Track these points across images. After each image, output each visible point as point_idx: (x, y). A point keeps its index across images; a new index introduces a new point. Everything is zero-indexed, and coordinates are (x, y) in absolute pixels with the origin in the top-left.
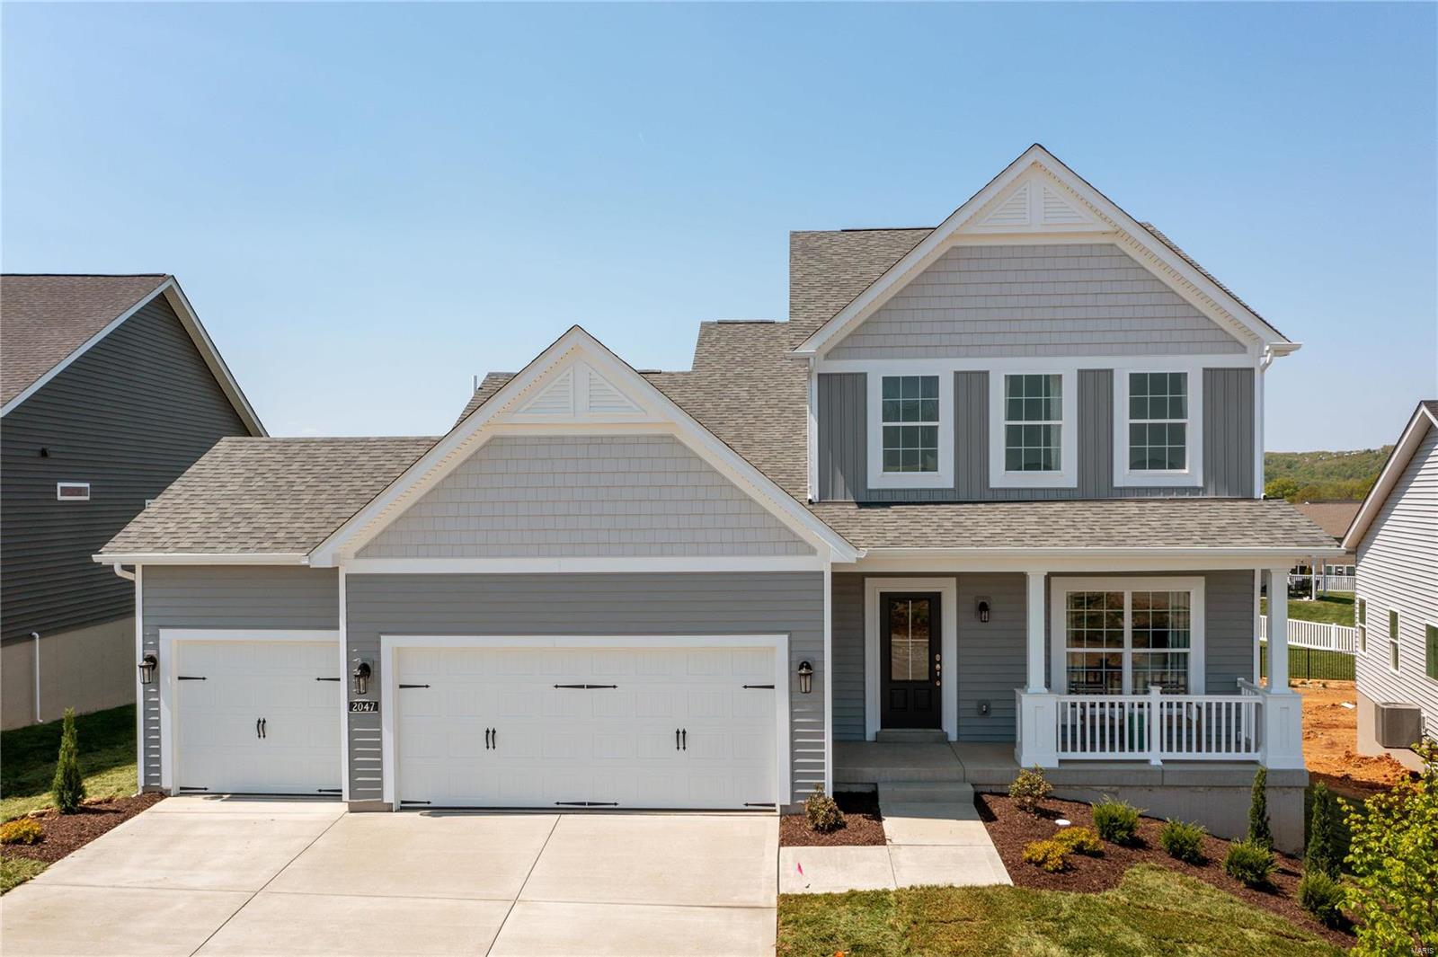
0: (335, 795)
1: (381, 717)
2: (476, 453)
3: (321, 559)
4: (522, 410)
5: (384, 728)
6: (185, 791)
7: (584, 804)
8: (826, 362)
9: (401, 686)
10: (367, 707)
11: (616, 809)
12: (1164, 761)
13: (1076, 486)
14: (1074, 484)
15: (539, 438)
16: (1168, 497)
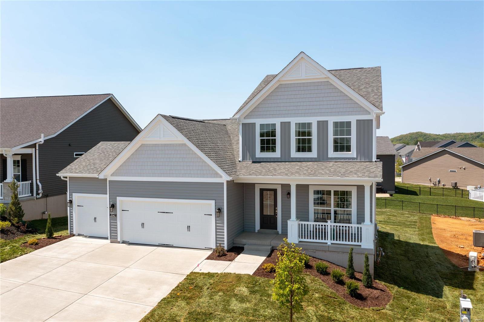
0: (107, 238)
1: (117, 218)
2: (138, 149)
3: (101, 177)
4: (147, 137)
5: (118, 221)
6: (79, 235)
7: (165, 245)
8: (244, 120)
9: (122, 210)
10: (114, 215)
11: (173, 247)
12: (332, 244)
13: (317, 157)
14: (316, 157)
15: (153, 144)
16: (345, 161)
